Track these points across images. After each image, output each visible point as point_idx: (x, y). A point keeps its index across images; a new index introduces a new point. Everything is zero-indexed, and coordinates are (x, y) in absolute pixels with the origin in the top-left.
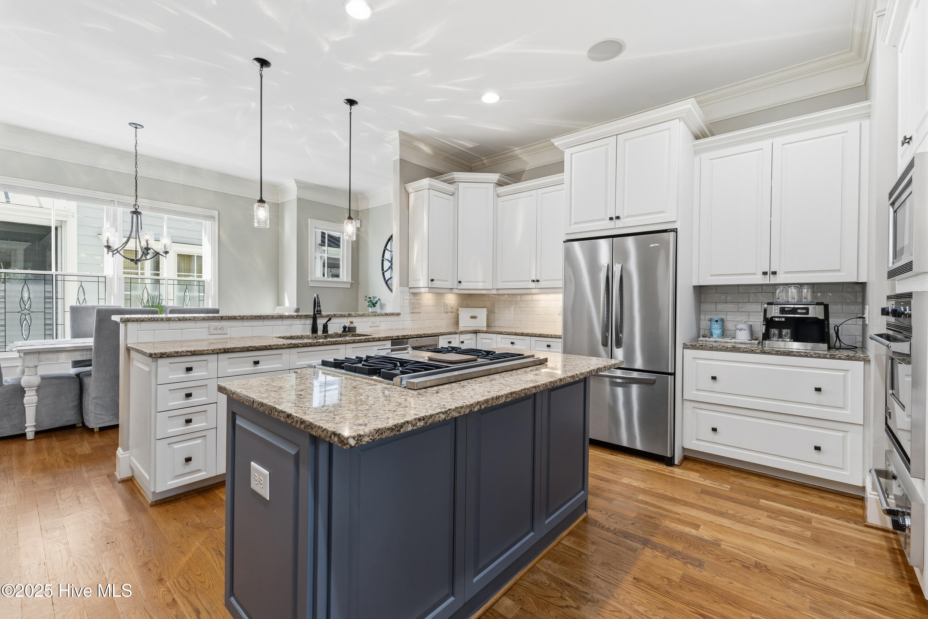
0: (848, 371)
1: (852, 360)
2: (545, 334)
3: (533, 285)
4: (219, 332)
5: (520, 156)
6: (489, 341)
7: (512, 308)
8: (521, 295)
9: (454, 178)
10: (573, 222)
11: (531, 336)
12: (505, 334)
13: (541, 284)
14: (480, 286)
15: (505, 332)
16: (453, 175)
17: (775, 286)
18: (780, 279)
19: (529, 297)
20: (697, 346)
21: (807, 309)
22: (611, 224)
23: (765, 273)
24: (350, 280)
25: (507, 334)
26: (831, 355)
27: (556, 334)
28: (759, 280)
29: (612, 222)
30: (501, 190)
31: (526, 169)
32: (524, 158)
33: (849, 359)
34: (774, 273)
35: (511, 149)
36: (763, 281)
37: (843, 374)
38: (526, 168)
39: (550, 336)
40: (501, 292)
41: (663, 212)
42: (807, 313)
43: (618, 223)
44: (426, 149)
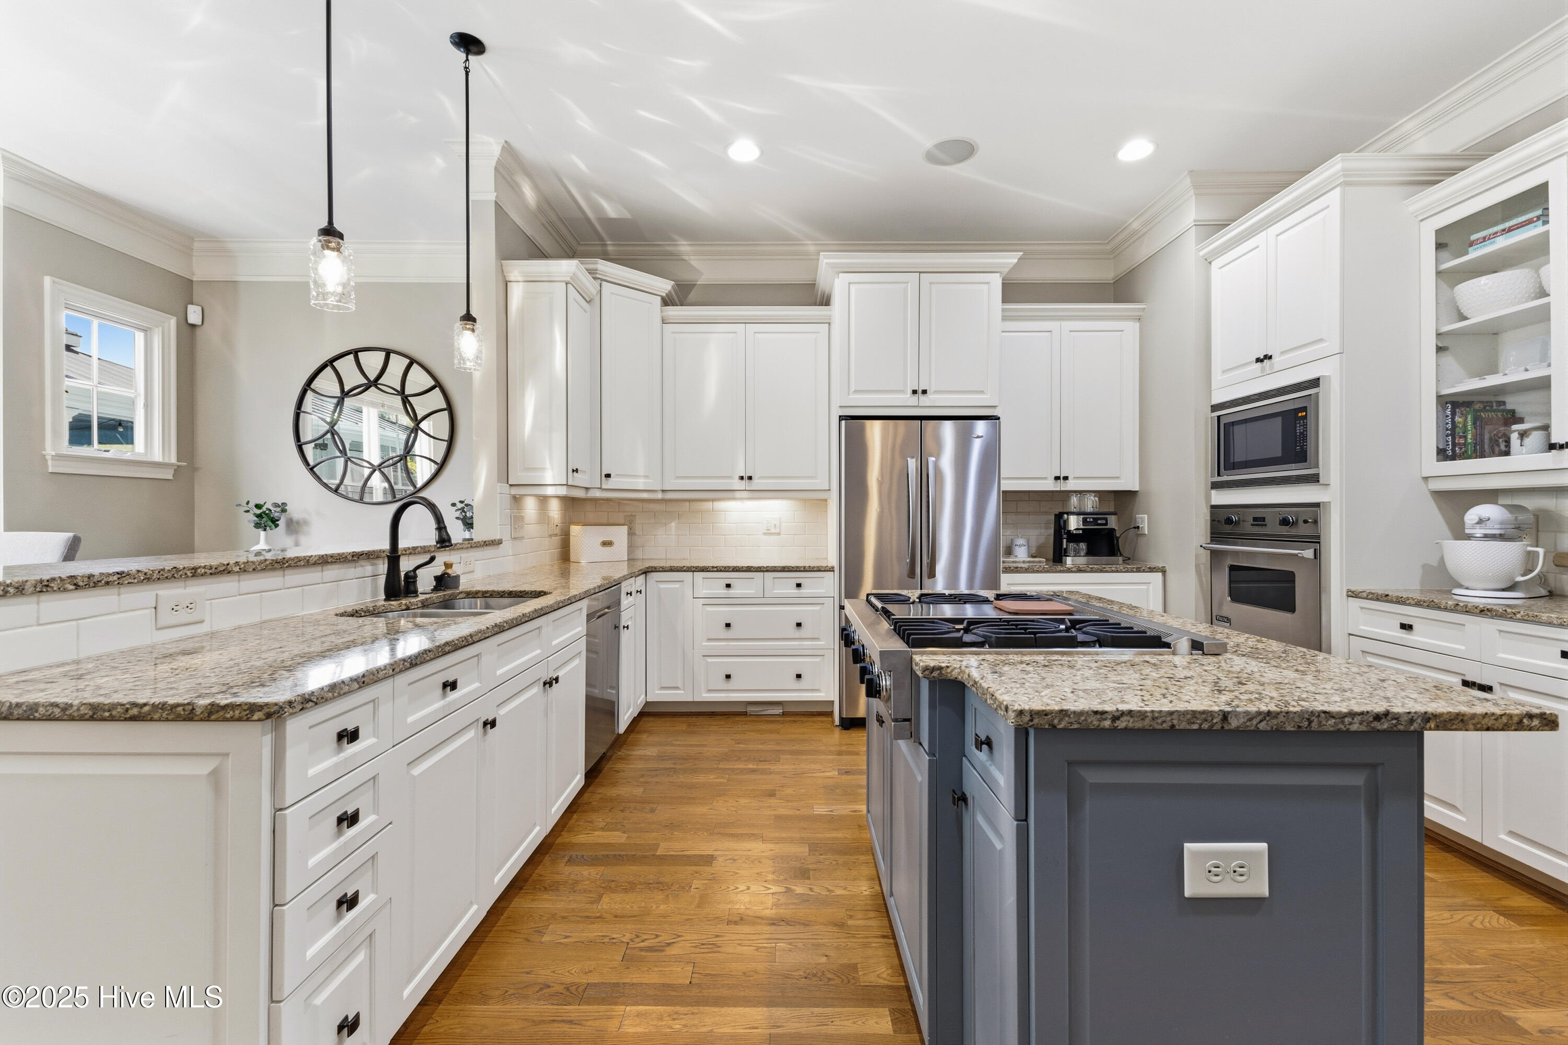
0: (1150, 583)
1: (1153, 572)
2: (793, 566)
3: (742, 485)
4: (183, 616)
5: (684, 257)
6: (677, 585)
7: (673, 524)
8: (690, 501)
9: (597, 270)
10: (853, 389)
11: (767, 571)
12: (712, 571)
13: (756, 484)
14: (640, 484)
15: (713, 567)
16: (597, 263)
17: (1067, 494)
18: (1071, 485)
19: (709, 505)
20: (1012, 568)
21: (1106, 519)
22: (913, 400)
23: (1057, 478)
24: (173, 460)
25: (717, 571)
26: (1137, 568)
27: (812, 565)
28: (1049, 485)
29: (915, 397)
30: (674, 312)
31: (698, 283)
32: (694, 263)
33: (1150, 572)
34: (1066, 478)
35: (675, 241)
36: (1054, 486)
37: (1146, 587)
38: (697, 281)
39: (802, 569)
40: (669, 496)
41: (982, 392)
42: (1106, 524)
43: (925, 401)
44: (529, 194)
